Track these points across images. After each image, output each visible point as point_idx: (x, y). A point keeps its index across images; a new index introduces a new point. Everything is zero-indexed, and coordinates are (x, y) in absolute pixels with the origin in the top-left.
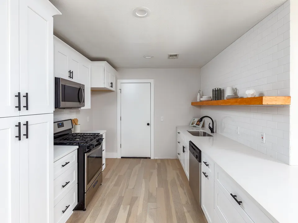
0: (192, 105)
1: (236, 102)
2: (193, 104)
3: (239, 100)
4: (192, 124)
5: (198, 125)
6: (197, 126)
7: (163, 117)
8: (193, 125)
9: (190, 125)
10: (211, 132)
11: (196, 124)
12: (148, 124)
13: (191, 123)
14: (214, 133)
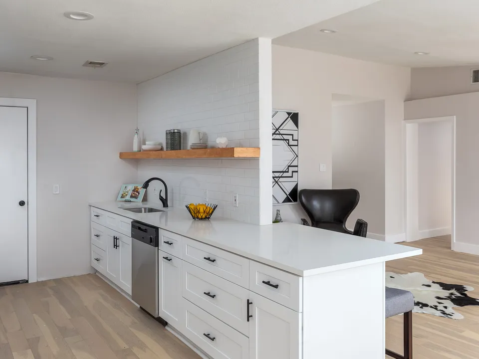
0: (120, 158)
1: (205, 154)
2: (122, 156)
3: (209, 151)
4: (122, 197)
5: (136, 197)
6: (132, 200)
7: (58, 185)
8: (124, 199)
9: (118, 200)
10: (164, 206)
11: (132, 197)
12: (22, 203)
13: (120, 195)
14: (167, 206)
